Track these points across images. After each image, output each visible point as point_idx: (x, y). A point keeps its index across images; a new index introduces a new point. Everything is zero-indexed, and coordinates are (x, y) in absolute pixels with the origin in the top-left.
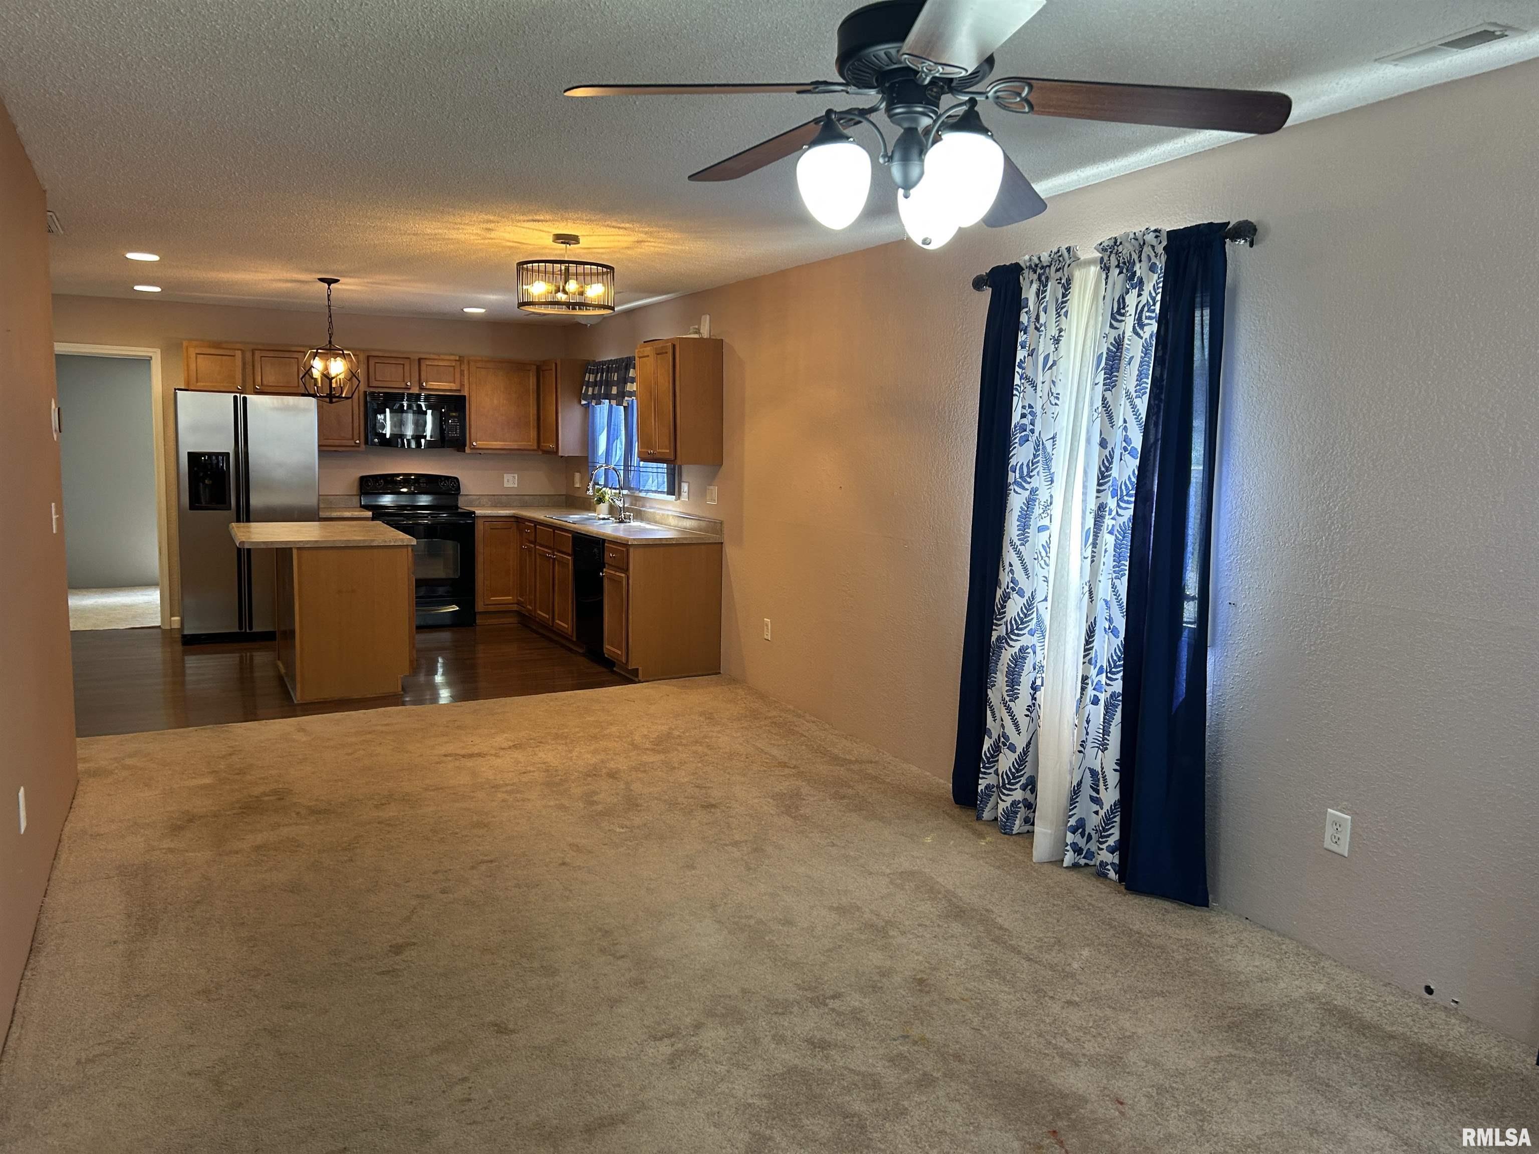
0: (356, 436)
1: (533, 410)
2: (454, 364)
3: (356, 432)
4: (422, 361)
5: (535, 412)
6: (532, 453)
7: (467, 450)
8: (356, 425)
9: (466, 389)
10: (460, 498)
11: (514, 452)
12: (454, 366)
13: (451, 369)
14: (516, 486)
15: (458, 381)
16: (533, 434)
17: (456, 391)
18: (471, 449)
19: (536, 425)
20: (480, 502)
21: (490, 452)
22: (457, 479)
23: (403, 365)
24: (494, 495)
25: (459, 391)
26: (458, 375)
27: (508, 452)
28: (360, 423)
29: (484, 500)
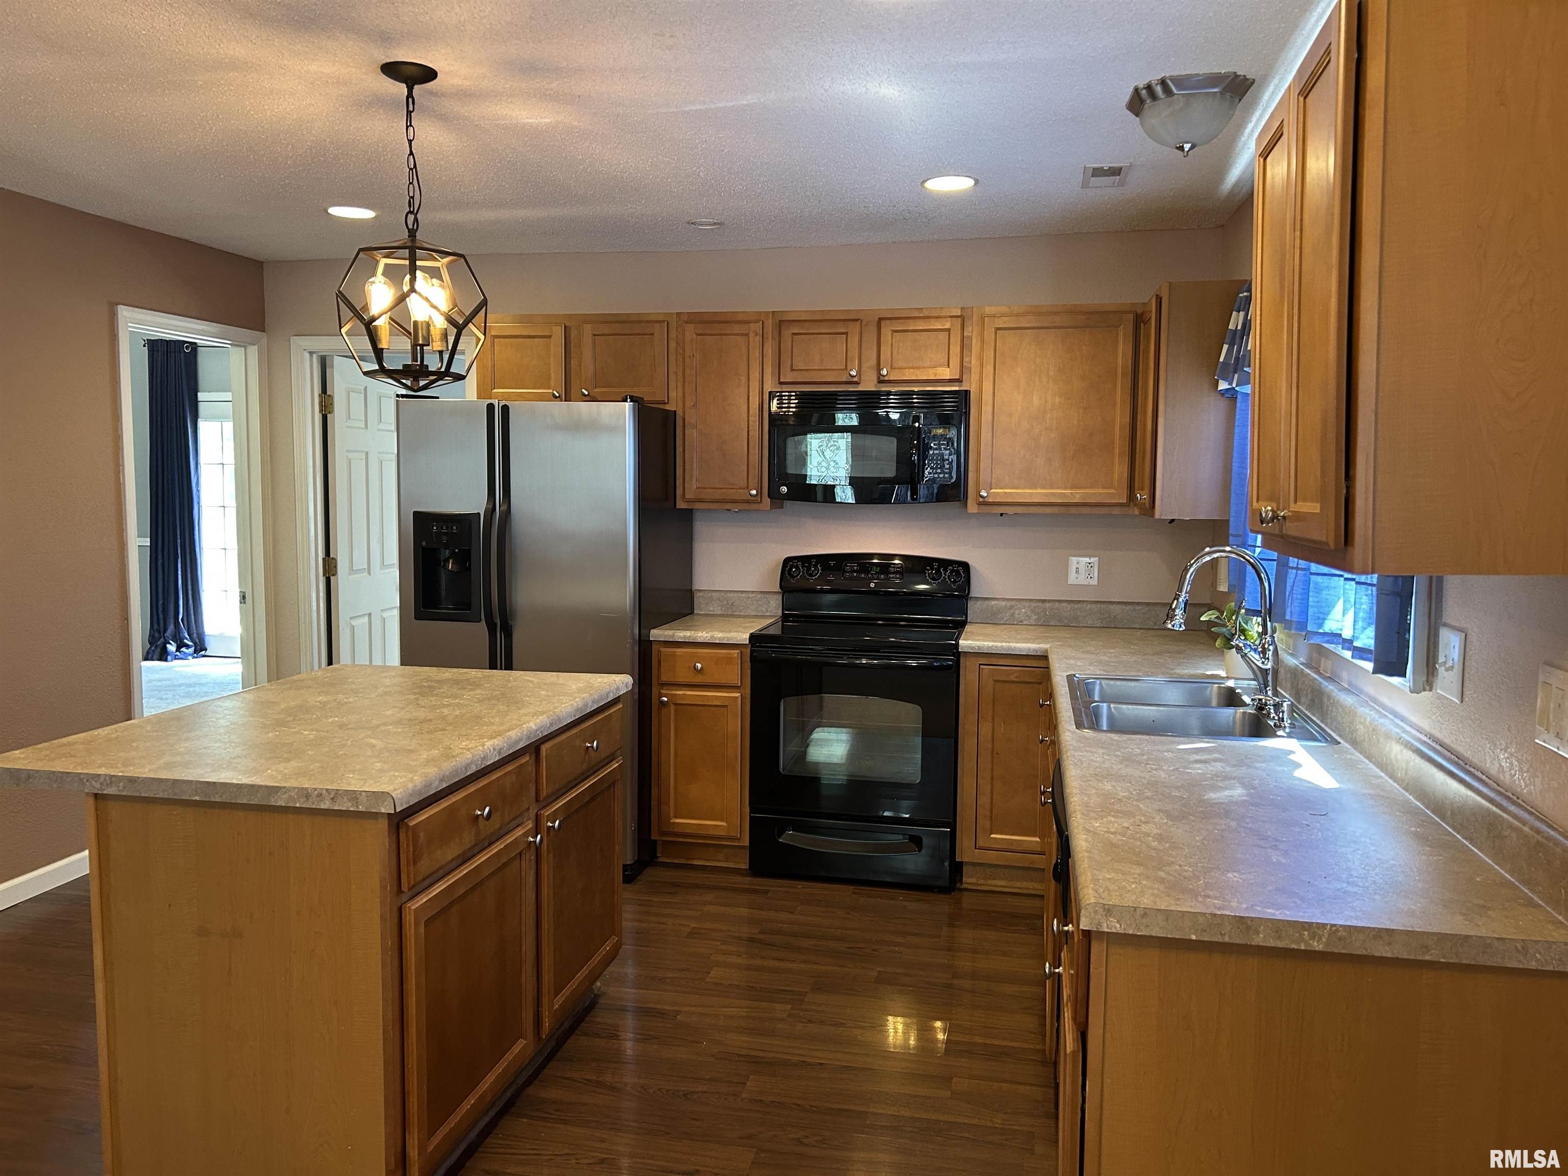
0: (753, 481)
1: (1120, 418)
2: (947, 326)
3: (754, 472)
4: (883, 323)
5: (1127, 420)
6: (1116, 511)
7: (972, 507)
8: (755, 458)
9: (975, 377)
10: (970, 604)
11: (1073, 510)
12: (949, 330)
13: (943, 336)
14: (1094, 582)
15: (955, 361)
16: (1120, 470)
17: (951, 381)
18: (980, 504)
19: (1126, 448)
20: (1013, 615)
21: (1019, 510)
22: (965, 566)
23: (846, 333)
24: (1044, 601)
25: (959, 381)
26: (956, 349)
27: (1062, 510)
28: (759, 456)
29: (1022, 612)
